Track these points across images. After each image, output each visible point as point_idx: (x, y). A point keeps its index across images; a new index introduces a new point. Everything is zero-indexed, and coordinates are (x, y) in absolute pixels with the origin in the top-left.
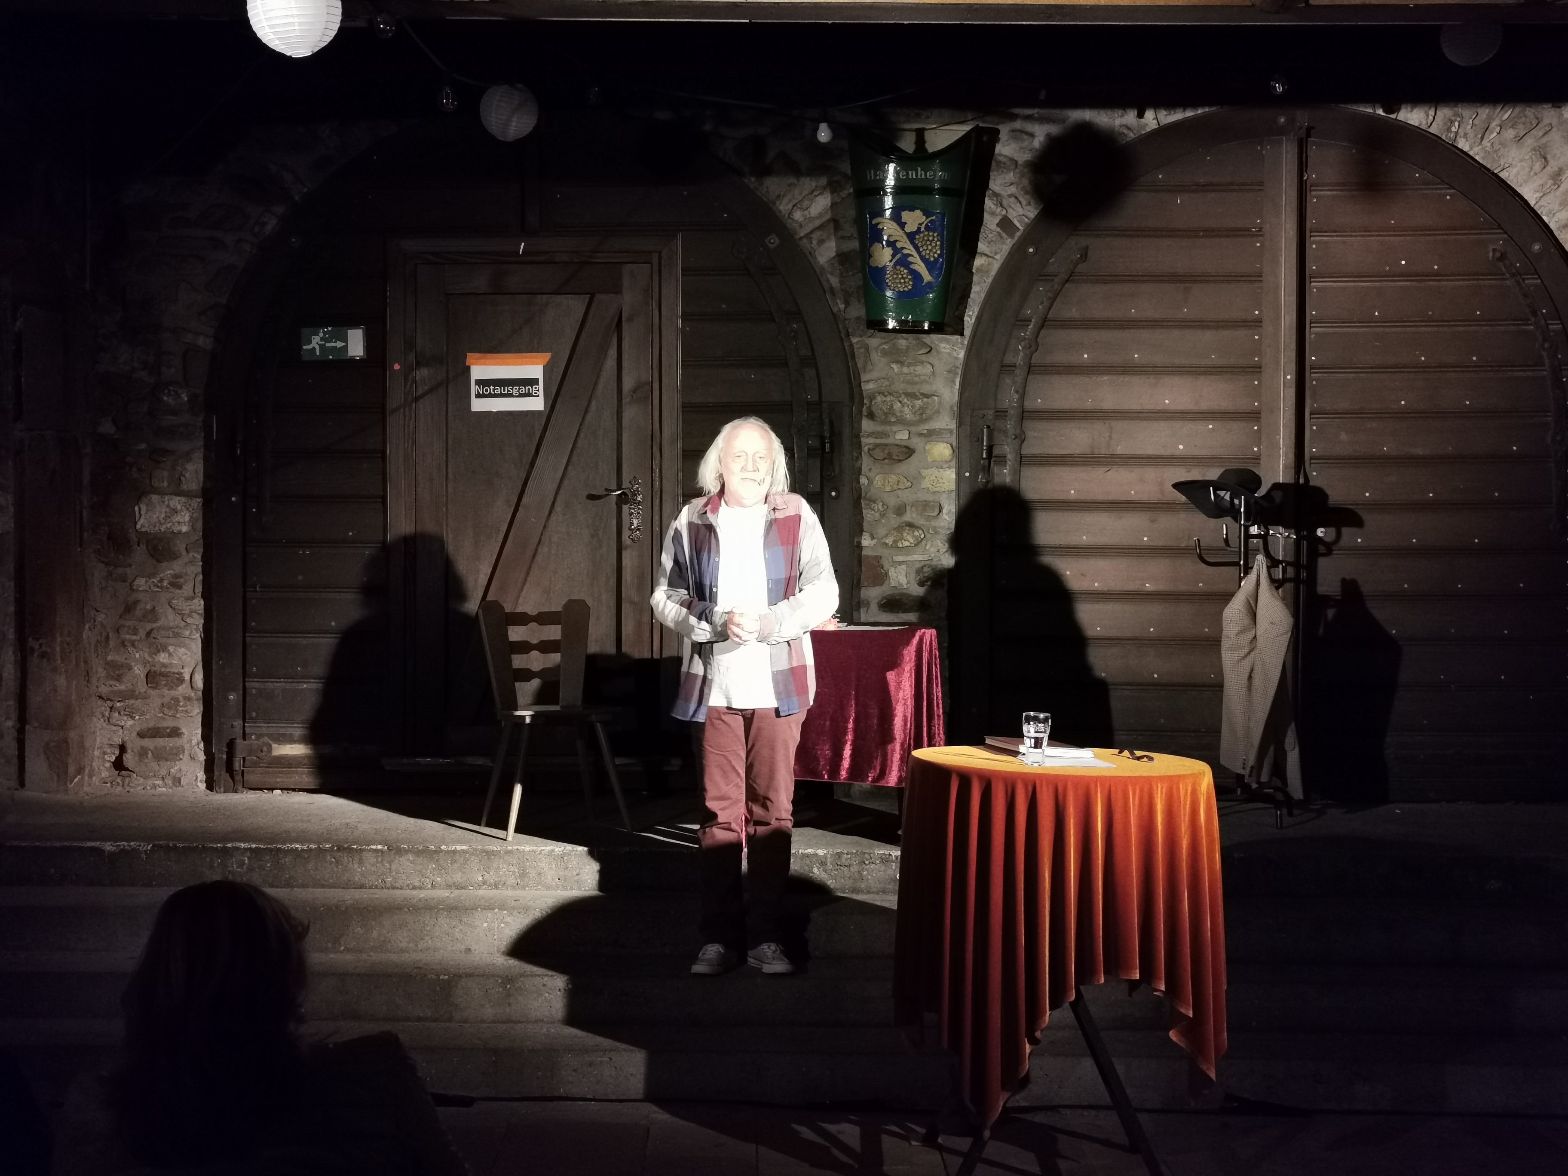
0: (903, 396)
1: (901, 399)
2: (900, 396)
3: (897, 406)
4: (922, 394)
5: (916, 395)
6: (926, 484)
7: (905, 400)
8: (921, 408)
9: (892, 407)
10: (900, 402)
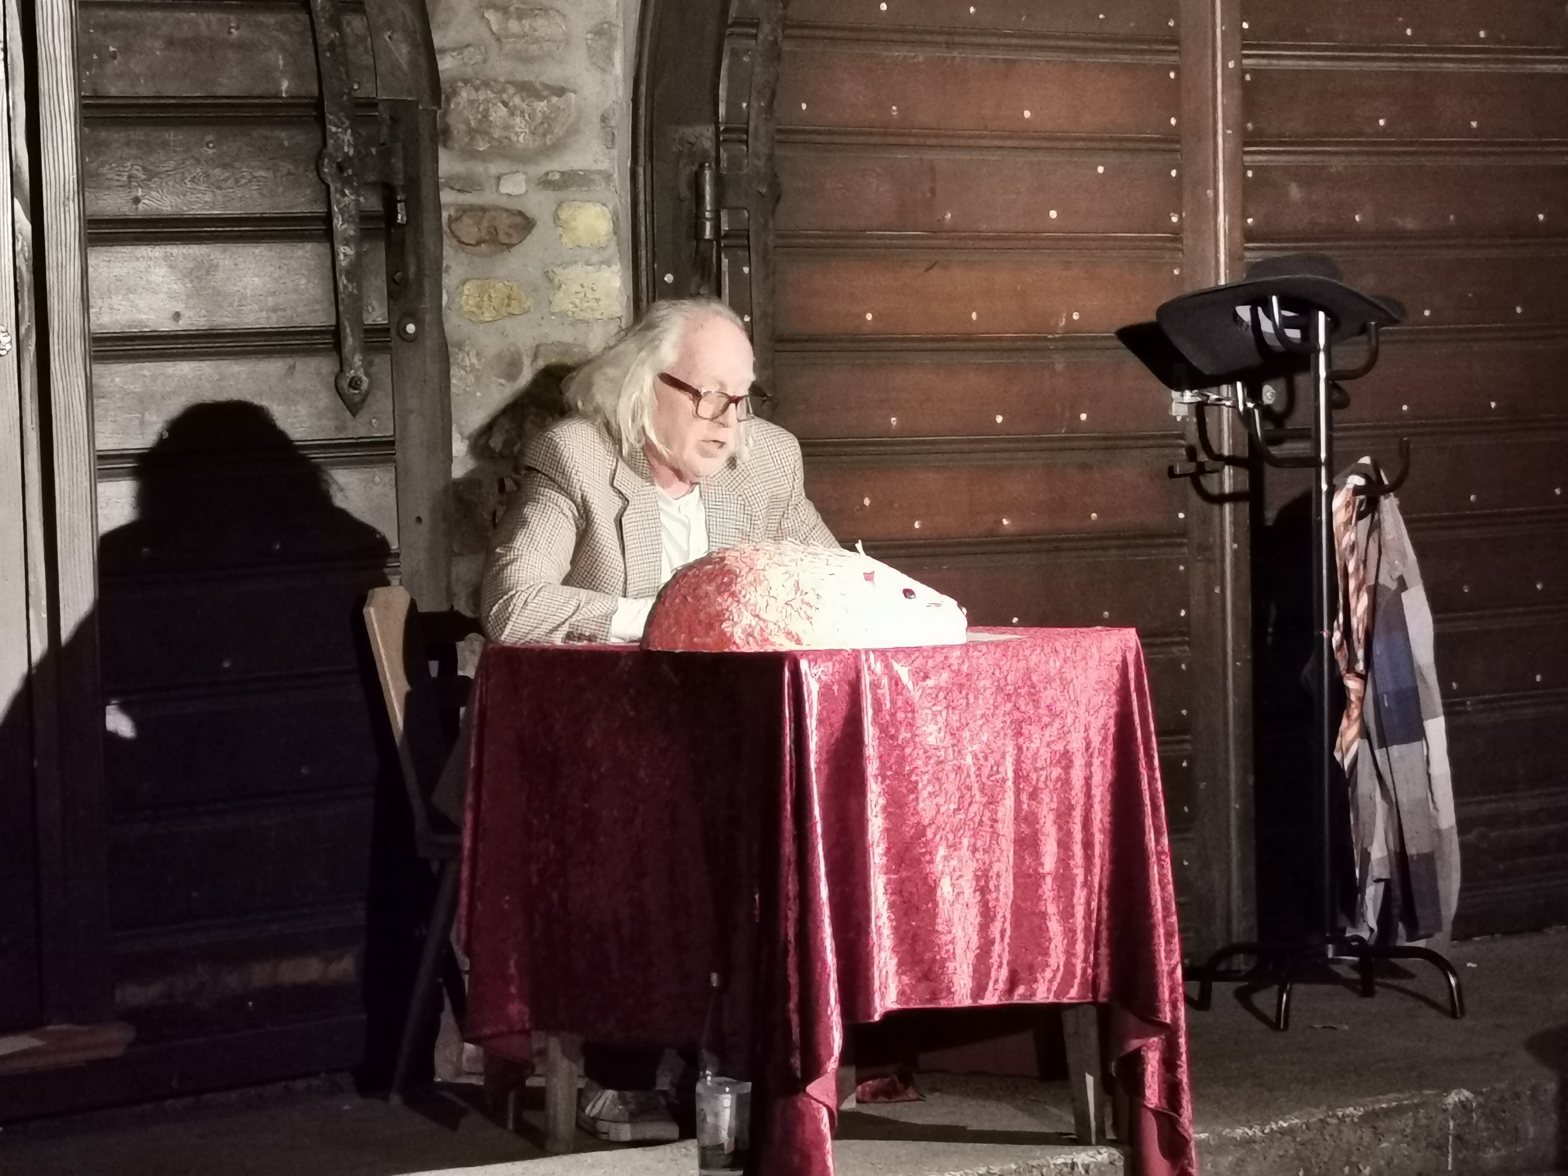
0: (511, 90)
1: (505, 96)
2: (503, 90)
3: (499, 113)
4: (547, 87)
5: (536, 90)
6: (563, 302)
7: (517, 100)
8: (546, 118)
9: (486, 115)
10: (505, 104)
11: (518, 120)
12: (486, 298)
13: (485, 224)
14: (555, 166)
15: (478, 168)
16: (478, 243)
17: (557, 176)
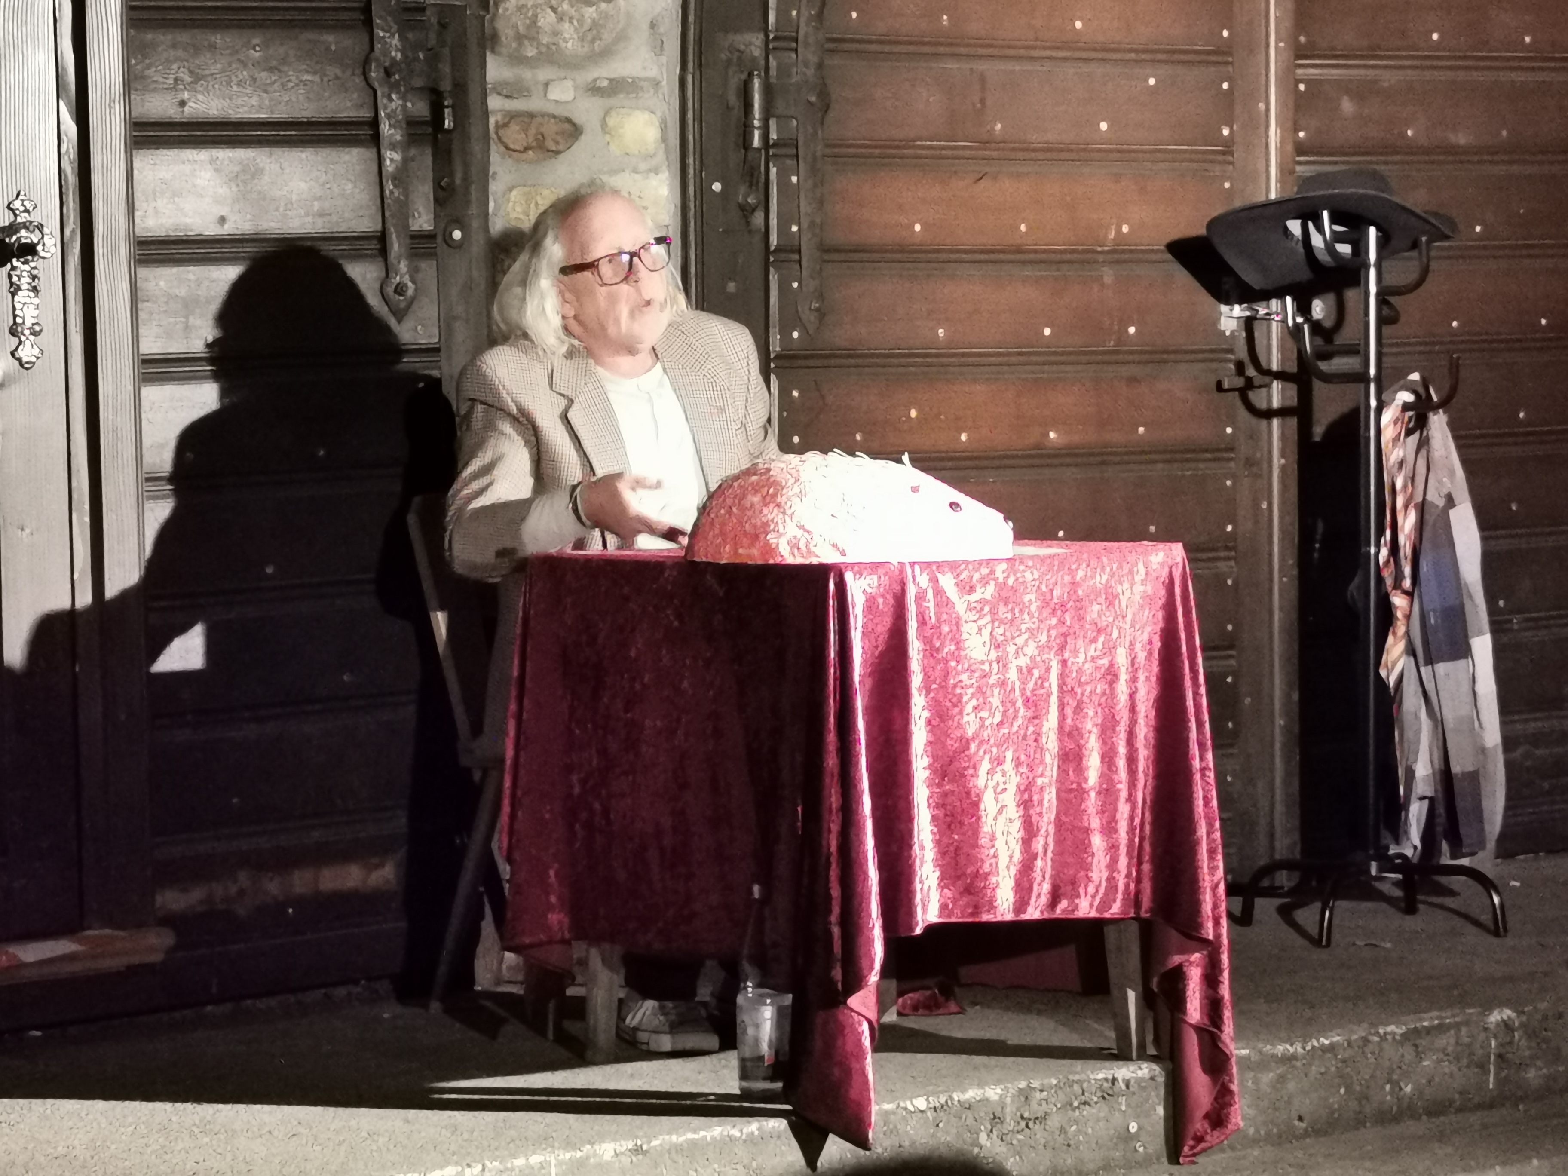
3: (548, 19)
7: (565, 6)
9: (534, 21)
10: (554, 10)
11: (567, 25)
12: (532, 206)
13: (532, 131)
14: (603, 72)
15: (527, 74)
16: (526, 149)
17: (605, 83)
